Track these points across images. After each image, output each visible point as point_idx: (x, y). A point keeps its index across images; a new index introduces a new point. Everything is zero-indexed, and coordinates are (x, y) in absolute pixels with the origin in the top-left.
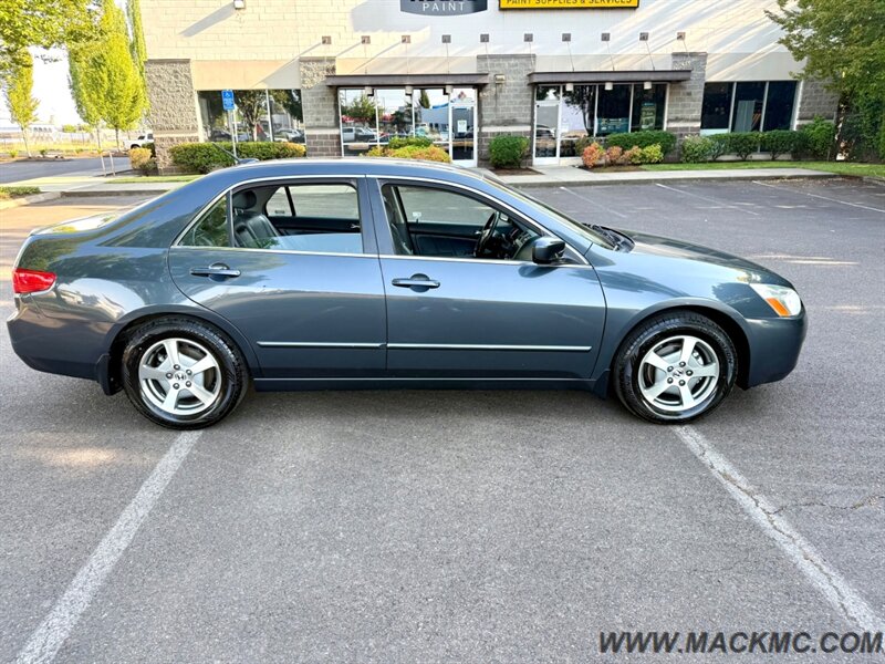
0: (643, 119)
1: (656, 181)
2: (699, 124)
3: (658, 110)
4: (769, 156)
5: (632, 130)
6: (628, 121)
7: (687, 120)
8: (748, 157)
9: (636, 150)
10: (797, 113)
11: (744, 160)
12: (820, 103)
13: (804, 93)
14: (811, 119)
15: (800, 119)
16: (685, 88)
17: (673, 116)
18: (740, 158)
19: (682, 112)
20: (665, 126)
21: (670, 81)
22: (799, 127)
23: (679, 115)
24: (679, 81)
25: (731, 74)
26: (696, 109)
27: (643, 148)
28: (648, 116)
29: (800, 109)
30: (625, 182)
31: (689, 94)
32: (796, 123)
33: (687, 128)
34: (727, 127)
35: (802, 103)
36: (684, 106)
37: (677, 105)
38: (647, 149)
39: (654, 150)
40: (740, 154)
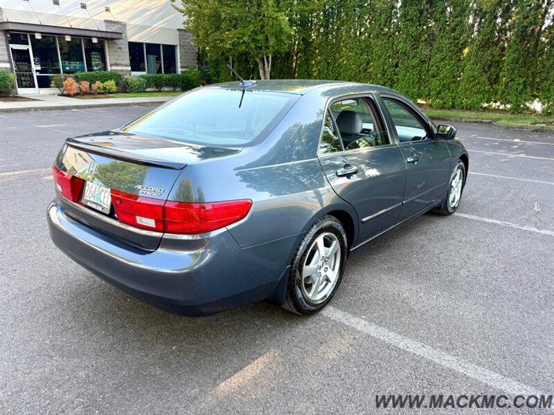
0: (94, 63)
1: (133, 104)
2: (130, 68)
3: (102, 58)
4: (172, 89)
5: (88, 70)
6: (83, 64)
7: (122, 65)
8: (162, 89)
9: (98, 84)
10: (179, 65)
11: (160, 91)
12: (189, 59)
13: (181, 53)
14: (187, 68)
15: (182, 67)
16: (116, 44)
17: (113, 62)
18: (157, 90)
19: (118, 60)
20: (109, 68)
21: (107, 39)
22: (182, 72)
23: (117, 62)
24: (113, 39)
25: (142, 38)
26: (126, 58)
27: (103, 82)
28: (96, 61)
29: (181, 62)
30: (115, 105)
31: (120, 48)
32: (179, 70)
33: (123, 70)
34: (144, 71)
35: (180, 59)
36: (118, 56)
37: (114, 55)
38: (106, 83)
39: (111, 84)
40: (157, 88)
